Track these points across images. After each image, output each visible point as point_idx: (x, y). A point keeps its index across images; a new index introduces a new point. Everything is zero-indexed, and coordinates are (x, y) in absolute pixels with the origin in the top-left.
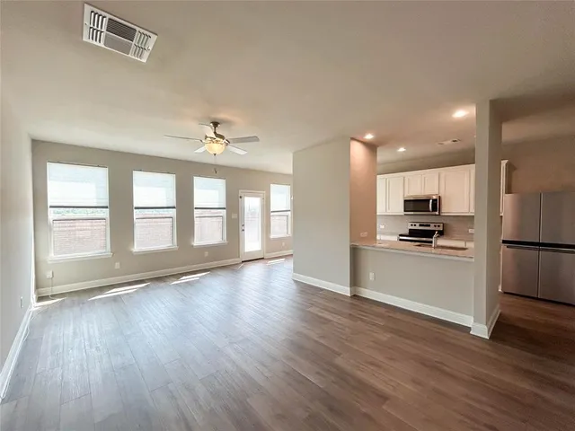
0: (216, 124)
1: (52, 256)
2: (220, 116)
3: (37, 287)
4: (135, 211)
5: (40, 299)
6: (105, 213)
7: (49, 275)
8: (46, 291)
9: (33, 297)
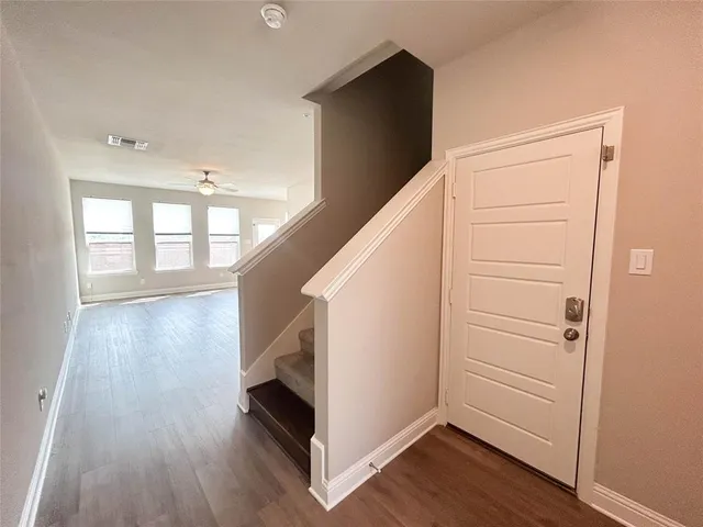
0: (207, 173)
1: (90, 272)
2: (207, 169)
3: (81, 295)
4: (156, 237)
5: (83, 303)
6: (131, 238)
7: (89, 286)
8: (88, 298)
9: (79, 302)
